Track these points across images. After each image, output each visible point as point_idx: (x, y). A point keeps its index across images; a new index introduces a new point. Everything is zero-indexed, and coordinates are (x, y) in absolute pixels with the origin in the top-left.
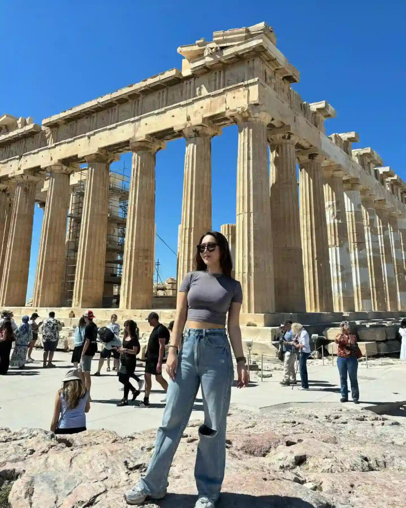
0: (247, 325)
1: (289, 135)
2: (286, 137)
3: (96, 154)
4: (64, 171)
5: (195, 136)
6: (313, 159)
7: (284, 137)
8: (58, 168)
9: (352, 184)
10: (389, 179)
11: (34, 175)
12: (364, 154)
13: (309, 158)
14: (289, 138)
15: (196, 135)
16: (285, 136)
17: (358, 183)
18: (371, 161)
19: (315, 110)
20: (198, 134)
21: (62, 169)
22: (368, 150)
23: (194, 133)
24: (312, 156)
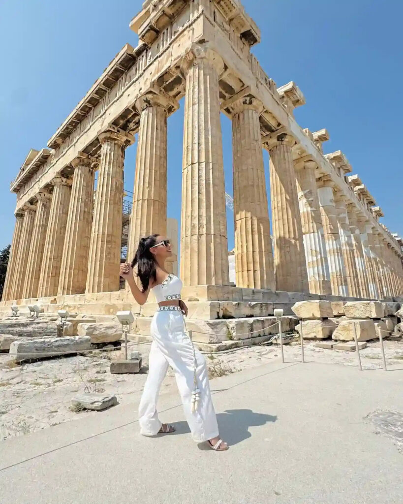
0: (189, 301)
1: (251, 98)
2: (248, 102)
3: (78, 158)
4: (64, 183)
5: (147, 107)
6: (282, 141)
7: (245, 103)
8: (58, 180)
9: (324, 181)
10: (357, 188)
11: (50, 193)
12: (334, 157)
13: (278, 140)
14: (251, 103)
15: (148, 105)
16: (246, 100)
17: (330, 180)
18: (341, 166)
19: (283, 93)
20: (150, 104)
21: (62, 181)
22: (338, 153)
23: (146, 104)
24: (281, 138)
